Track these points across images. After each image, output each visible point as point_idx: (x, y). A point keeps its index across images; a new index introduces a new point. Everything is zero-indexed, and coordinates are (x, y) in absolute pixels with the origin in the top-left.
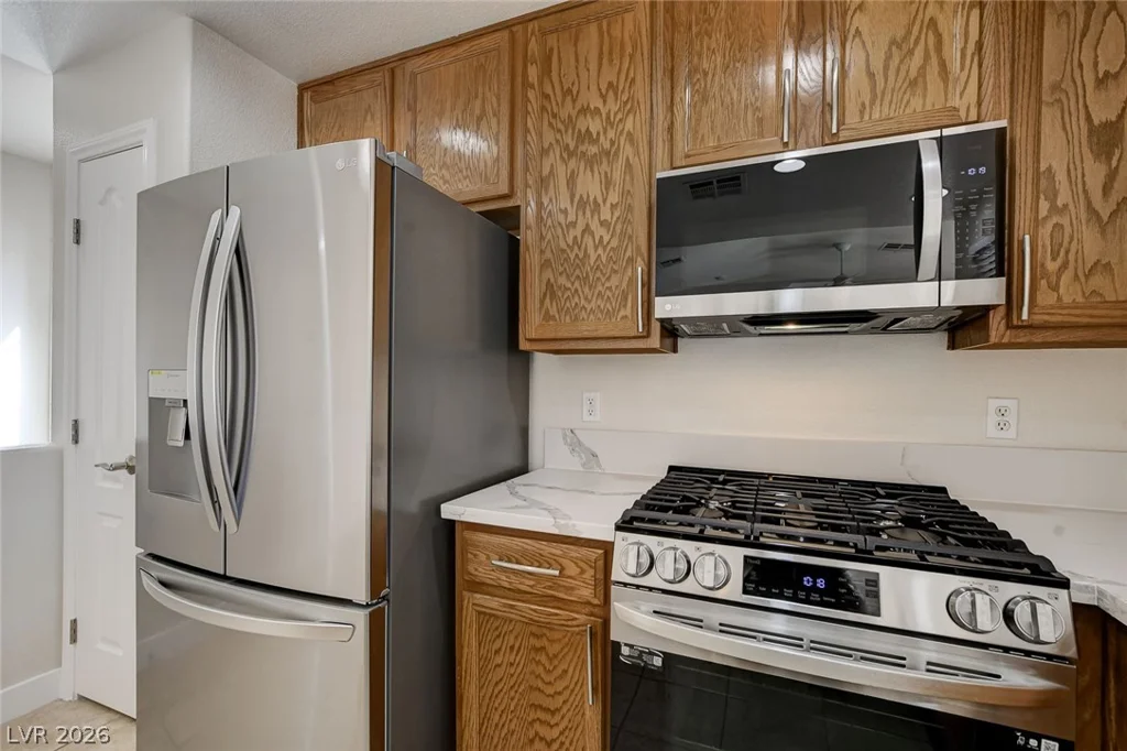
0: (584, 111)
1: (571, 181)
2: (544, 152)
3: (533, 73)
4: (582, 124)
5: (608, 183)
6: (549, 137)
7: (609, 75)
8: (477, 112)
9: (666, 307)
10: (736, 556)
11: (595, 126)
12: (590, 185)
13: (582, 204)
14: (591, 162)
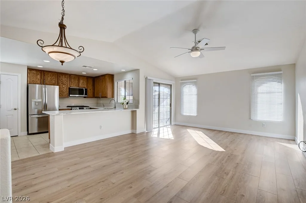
0: (63, 81)
1: (62, 86)
2: (60, 83)
3: (59, 77)
4: (63, 82)
5: (65, 86)
6: (60, 82)
7: (65, 79)
8: (53, 78)
9: (71, 95)
10: (78, 108)
11: (64, 82)
12: (64, 86)
13: (63, 88)
14: (64, 85)
